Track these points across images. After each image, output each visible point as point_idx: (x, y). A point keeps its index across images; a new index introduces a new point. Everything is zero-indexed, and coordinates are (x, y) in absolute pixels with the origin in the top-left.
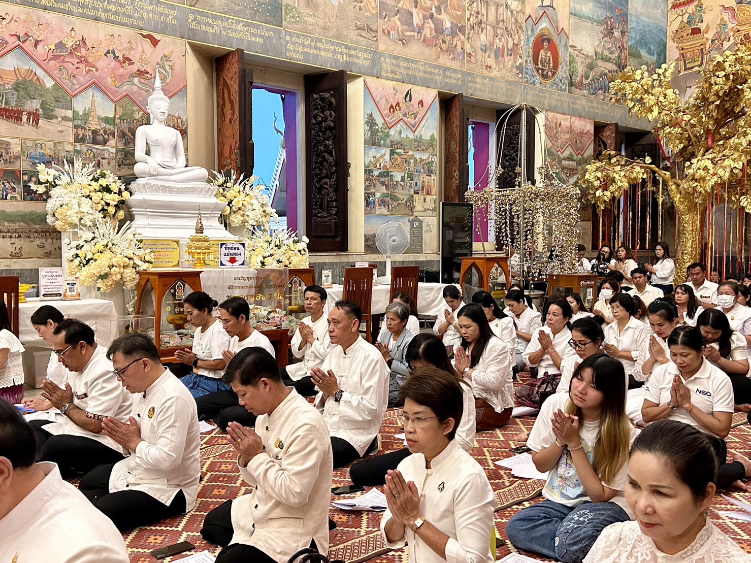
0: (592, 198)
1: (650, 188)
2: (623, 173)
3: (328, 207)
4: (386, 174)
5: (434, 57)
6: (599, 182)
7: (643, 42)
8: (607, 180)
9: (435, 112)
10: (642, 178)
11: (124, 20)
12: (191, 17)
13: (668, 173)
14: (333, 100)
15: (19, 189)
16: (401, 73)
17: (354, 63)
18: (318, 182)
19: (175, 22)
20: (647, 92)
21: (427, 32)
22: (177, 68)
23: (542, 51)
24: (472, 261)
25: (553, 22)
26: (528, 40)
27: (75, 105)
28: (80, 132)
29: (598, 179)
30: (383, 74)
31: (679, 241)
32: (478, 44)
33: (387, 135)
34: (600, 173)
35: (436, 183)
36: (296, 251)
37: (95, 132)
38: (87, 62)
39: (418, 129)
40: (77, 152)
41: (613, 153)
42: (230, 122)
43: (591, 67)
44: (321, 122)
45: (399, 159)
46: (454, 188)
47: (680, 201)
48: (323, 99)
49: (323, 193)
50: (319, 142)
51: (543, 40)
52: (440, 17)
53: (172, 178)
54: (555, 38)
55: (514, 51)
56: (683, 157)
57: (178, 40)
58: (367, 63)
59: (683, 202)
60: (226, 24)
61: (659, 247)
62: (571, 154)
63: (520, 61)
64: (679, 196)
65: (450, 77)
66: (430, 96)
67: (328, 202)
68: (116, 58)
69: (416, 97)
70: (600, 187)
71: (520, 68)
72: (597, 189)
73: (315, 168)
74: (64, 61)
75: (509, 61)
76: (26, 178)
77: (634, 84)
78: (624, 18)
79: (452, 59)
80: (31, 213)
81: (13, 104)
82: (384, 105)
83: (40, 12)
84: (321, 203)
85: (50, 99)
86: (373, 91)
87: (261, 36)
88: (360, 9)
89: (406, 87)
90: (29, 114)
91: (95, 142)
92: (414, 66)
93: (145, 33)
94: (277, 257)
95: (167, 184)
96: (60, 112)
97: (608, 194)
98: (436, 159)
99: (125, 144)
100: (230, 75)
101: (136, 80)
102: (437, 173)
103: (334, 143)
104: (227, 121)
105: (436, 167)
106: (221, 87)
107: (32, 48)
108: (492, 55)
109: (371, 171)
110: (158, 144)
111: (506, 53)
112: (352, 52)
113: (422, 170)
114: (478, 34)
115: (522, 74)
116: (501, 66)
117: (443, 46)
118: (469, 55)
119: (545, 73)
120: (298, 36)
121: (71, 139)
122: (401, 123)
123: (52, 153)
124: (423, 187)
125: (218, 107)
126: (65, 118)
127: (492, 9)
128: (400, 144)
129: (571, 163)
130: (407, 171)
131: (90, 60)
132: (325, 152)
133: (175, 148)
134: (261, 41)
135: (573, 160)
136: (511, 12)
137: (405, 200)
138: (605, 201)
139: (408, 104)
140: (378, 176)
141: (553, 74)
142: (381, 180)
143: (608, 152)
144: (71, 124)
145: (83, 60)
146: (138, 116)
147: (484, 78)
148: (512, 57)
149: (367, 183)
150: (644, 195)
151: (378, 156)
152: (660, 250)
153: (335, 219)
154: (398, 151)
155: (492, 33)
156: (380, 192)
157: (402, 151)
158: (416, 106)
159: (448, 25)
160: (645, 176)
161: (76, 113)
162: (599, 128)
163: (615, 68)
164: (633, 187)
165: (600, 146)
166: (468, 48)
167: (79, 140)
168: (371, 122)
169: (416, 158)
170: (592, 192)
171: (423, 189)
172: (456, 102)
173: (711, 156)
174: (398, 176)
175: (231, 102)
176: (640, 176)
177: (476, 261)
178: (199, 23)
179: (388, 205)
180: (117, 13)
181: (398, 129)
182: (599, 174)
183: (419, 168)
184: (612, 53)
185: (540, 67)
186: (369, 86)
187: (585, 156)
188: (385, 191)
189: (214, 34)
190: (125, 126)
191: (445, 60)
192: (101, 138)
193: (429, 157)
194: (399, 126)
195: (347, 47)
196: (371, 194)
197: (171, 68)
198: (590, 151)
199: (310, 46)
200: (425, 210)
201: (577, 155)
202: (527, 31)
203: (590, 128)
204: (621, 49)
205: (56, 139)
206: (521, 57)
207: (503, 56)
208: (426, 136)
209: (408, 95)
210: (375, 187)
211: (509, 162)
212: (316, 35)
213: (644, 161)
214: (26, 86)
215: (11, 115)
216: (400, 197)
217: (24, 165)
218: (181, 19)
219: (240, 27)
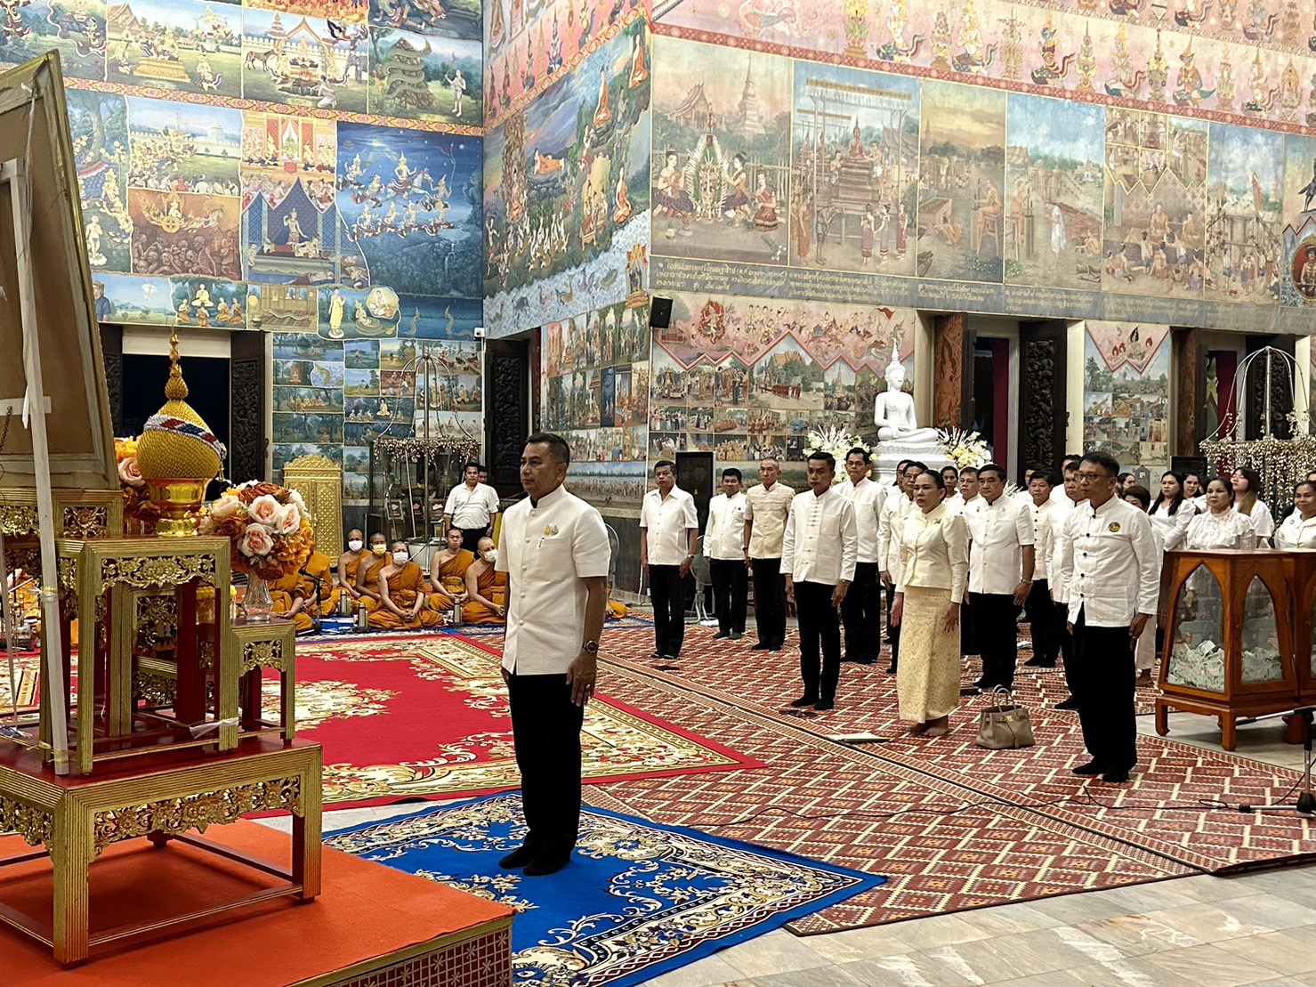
3: (1044, 458)
5: (1166, 289)
9: (1166, 350)
11: (866, 298)
12: (920, 286)
14: (1052, 348)
15: (784, 451)
16: (1126, 312)
17: (1074, 308)
18: (1033, 431)
19: (907, 293)
21: (1157, 264)
22: (907, 335)
23: (1305, 265)
26: (1287, 254)
27: (826, 378)
28: (829, 400)
30: (1107, 316)
32: (1220, 268)
33: (1110, 379)
35: (1167, 428)
37: (840, 399)
38: (836, 339)
39: (1147, 370)
40: (826, 417)
42: (951, 379)
44: (1038, 371)
45: (1123, 404)
46: (1189, 436)
48: (1041, 348)
49: (1038, 443)
50: (1035, 391)
51: (1309, 251)
52: (1173, 245)
53: (908, 440)
55: (1266, 271)
57: (909, 310)
58: (1088, 307)
60: (950, 289)
63: (1276, 280)
65: (1185, 309)
66: (1160, 332)
67: (1044, 453)
68: (858, 333)
69: (1143, 337)
71: (1276, 289)
73: (1029, 417)
74: (820, 341)
75: (1260, 283)
76: (789, 442)
79: (1187, 289)
80: (793, 471)
81: (783, 381)
82: (1107, 349)
83: (805, 303)
84: (1036, 453)
85: (808, 373)
86: (1094, 334)
87: (982, 295)
88: (1083, 252)
89: (1133, 326)
90: (793, 389)
91: (840, 408)
92: (1142, 302)
93: (882, 307)
95: (906, 445)
96: (816, 385)
98: (1167, 401)
99: (863, 409)
100: (952, 336)
101: (873, 350)
102: (1169, 416)
103: (1051, 393)
104: (947, 378)
105: (1167, 410)
106: (941, 345)
107: (797, 333)
108: (1239, 278)
109: (1091, 418)
110: (895, 409)
111: (1256, 273)
112: (1073, 297)
113: (1150, 414)
114: (1220, 257)
115: (1278, 294)
116: (1250, 289)
117: (1176, 276)
118: (1209, 282)
119: (1310, 290)
120: (1018, 289)
121: (822, 407)
122: (1126, 365)
123: (807, 420)
124: (1151, 433)
125: (935, 363)
126: (819, 390)
127: (1239, 226)
128: (1125, 388)
130: (1132, 417)
131: (839, 337)
132: (1041, 401)
133: (908, 412)
134: (982, 299)
136: (1264, 225)
137: (1129, 448)
139: (1134, 343)
140: (1099, 424)
142: (1103, 427)
144: (822, 394)
145: (834, 338)
146: (873, 382)
147: (1228, 305)
148: (1264, 277)
149: (1087, 432)
151: (1099, 401)
154: (1122, 395)
155: (1238, 253)
156: (1102, 439)
157: (1126, 395)
158: (1143, 345)
161: (826, 384)
166: (1207, 274)
167: (828, 407)
168: (1091, 366)
169: (1142, 402)
171: (1151, 436)
172: (1192, 336)
174: (1121, 422)
175: (952, 361)
178: (927, 291)
180: (861, 294)
181: (1122, 372)
183: (1147, 411)
185: (1304, 283)
186: (1090, 329)
188: (1107, 440)
189: (940, 299)
190: (862, 393)
191: (1179, 292)
192: (844, 404)
193: (1158, 400)
194: (1123, 368)
196: (1090, 441)
197: (902, 335)
199: (1029, 298)
200: (1154, 458)
202: (1285, 243)
205: (811, 408)
206: (1276, 276)
207: (1252, 278)
208: (1155, 377)
209: (1135, 335)
210: (1095, 435)
212: (1036, 286)
214: (792, 366)
215: (781, 391)
216: (1123, 445)
217: (788, 432)
218: (913, 290)
219: (963, 289)
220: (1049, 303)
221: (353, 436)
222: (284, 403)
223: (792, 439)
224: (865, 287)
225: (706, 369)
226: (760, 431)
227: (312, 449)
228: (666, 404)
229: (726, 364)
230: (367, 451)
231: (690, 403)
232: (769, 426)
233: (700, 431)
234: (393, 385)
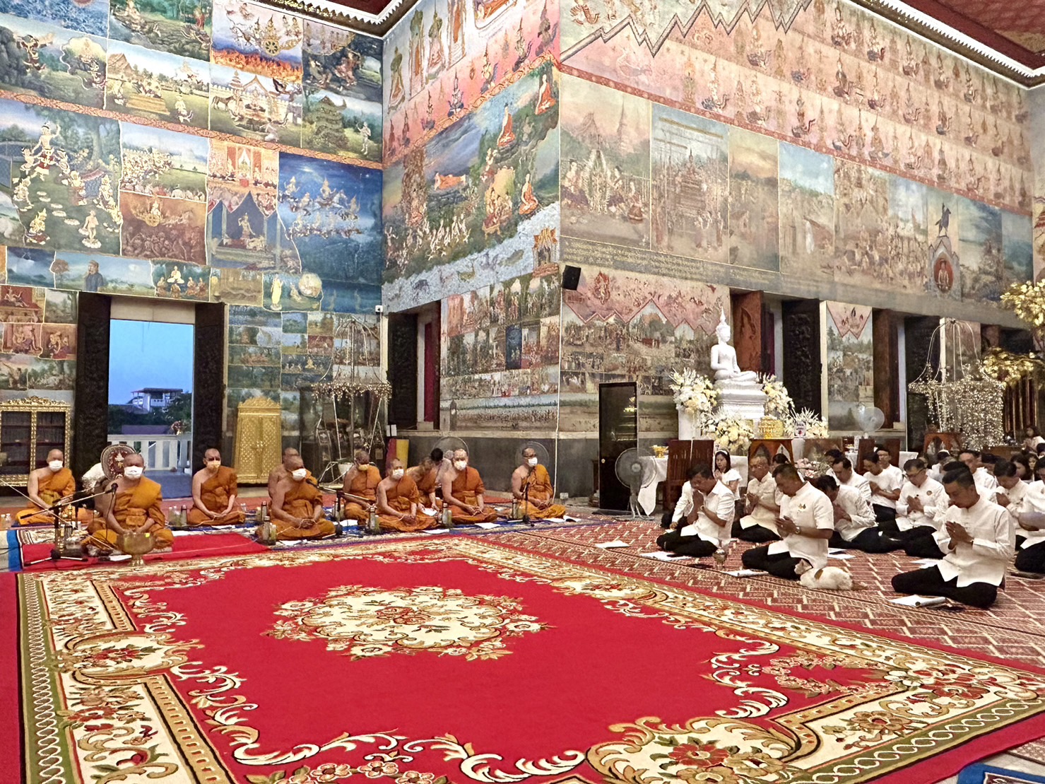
2: (1015, 368)
4: (841, 370)
5: (869, 282)
7: (1014, 256)
9: (870, 325)
11: (699, 277)
12: (732, 271)
14: (809, 319)
15: (650, 387)
16: (848, 297)
17: (821, 292)
19: (723, 275)
20: (1032, 302)
21: (864, 265)
23: (940, 271)
24: (934, 435)
25: (948, 248)
26: (931, 263)
27: (676, 333)
28: (678, 350)
29: (995, 372)
30: (838, 297)
32: (897, 270)
33: (841, 342)
35: (872, 376)
37: (684, 350)
38: (682, 305)
39: (860, 336)
42: (750, 338)
43: (976, 280)
44: (799, 335)
45: (849, 359)
48: (800, 319)
50: (797, 349)
51: (941, 263)
52: (872, 253)
53: (737, 379)
54: (950, 260)
55: (921, 274)
57: (725, 287)
58: (827, 291)
60: (749, 273)
63: (926, 280)
65: (880, 297)
66: (866, 311)
67: (805, 392)
68: (695, 302)
69: (858, 314)
71: (926, 286)
74: (671, 307)
75: (918, 281)
77: (1022, 297)
78: (999, 238)
79: (880, 283)
80: (656, 403)
81: (649, 335)
82: (838, 321)
83: (661, 278)
85: (665, 329)
86: (831, 310)
87: (768, 279)
88: (824, 254)
89: (851, 307)
90: (655, 341)
91: (685, 356)
92: (857, 290)
93: (709, 284)
96: (669, 339)
98: (871, 358)
100: (751, 307)
101: (705, 315)
102: (872, 368)
104: (747, 336)
105: (871, 364)
106: (739, 315)
107: (657, 300)
108: (907, 278)
109: (832, 369)
110: (724, 357)
111: (916, 275)
112: (819, 285)
113: (863, 367)
114: (897, 262)
115: (928, 290)
116: (913, 285)
117: (875, 274)
118: (892, 279)
119: (943, 288)
120: (788, 277)
121: (674, 355)
122: (849, 332)
124: (864, 379)
126: (671, 342)
127: (906, 242)
128: (849, 348)
130: (854, 368)
132: (802, 355)
133: (733, 360)
134: (768, 282)
136: (919, 244)
137: (853, 390)
139: (854, 318)
140: (836, 372)
141: (950, 288)
142: (838, 375)
144: (674, 345)
145: (680, 305)
146: (705, 338)
147: (902, 295)
148: (920, 278)
149: (830, 378)
151: (836, 357)
154: (848, 353)
155: (906, 261)
156: (837, 384)
157: (850, 353)
158: (858, 319)
159: (877, 258)
161: (676, 338)
162: (984, 327)
163: (994, 279)
165: (986, 344)
166: (891, 275)
167: (677, 355)
168: (831, 333)
169: (859, 358)
171: (864, 382)
172: (884, 314)
174: (848, 372)
175: (752, 326)
178: (735, 275)
179: (842, 394)
180: (696, 274)
181: (847, 337)
182: (996, 368)
183: (861, 365)
184: (991, 267)
185: (940, 283)
186: (830, 307)
188: (841, 384)
189: (744, 281)
190: (698, 345)
191: (877, 285)
193: (867, 357)
194: (848, 334)
195: (815, 281)
196: (832, 385)
197: (722, 305)
198: (977, 349)
199: (795, 283)
200: (866, 397)
202: (930, 256)
203: (978, 329)
204: (998, 263)
205: (667, 356)
206: (926, 277)
207: (914, 278)
208: (866, 342)
209: (854, 312)
210: (833, 380)
212: (798, 275)
213: (1028, 356)
214: (654, 323)
215: (647, 342)
216: (850, 387)
217: (652, 373)
218: (727, 273)
219: (757, 274)
220: (806, 288)
221: (288, 383)
222: (237, 358)
223: (656, 378)
224: (698, 268)
225: (598, 323)
226: (634, 372)
227: (257, 392)
228: (571, 349)
229: (611, 320)
230: (298, 394)
231: (588, 349)
232: (640, 368)
233: (594, 371)
234: (317, 346)
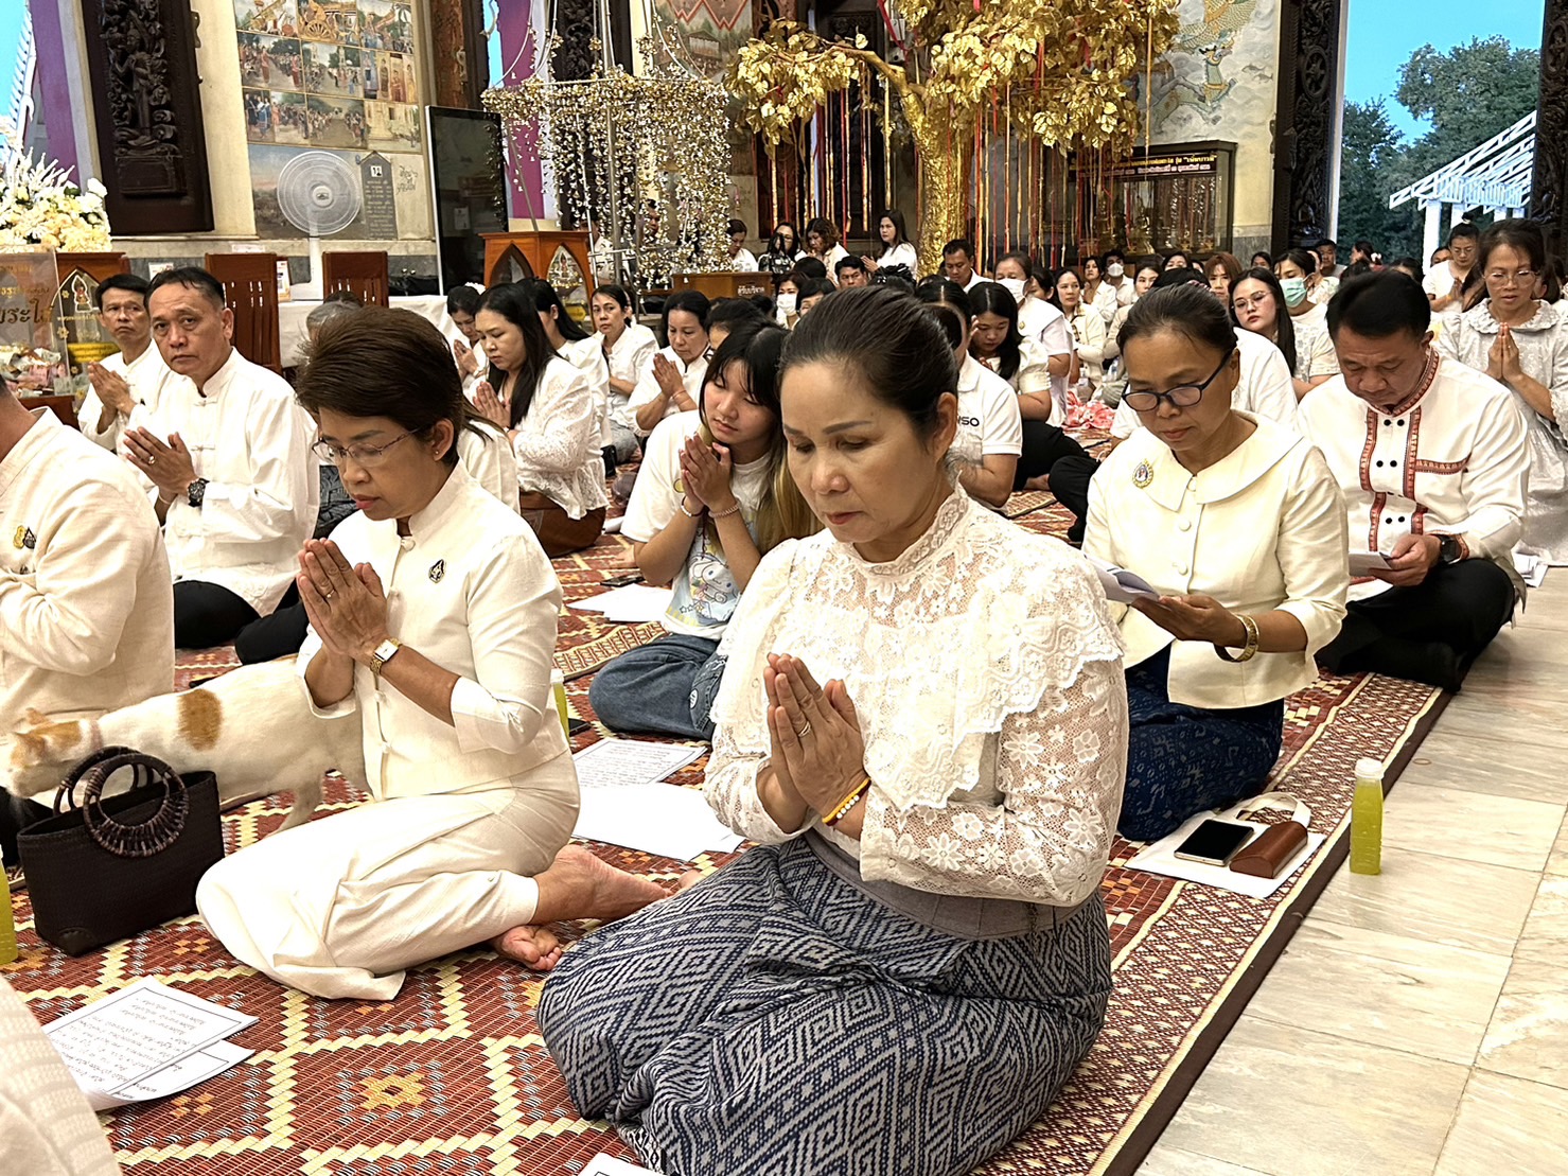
0: (754, 120)
1: (866, 105)
2: (812, 67)
3: (153, 123)
6: (765, 84)
8: (782, 80)
10: (851, 79)
13: (900, 69)
18: (122, 58)
24: (508, 241)
29: (764, 77)
31: (924, 212)
34: (767, 65)
35: (416, 74)
36: (75, 215)
41: (791, 25)
45: (321, 12)
46: (459, 89)
47: (924, 128)
49: (136, 87)
56: (928, 37)
59: (929, 131)
61: (886, 221)
62: (707, 25)
64: (921, 118)
67: (152, 109)
70: (769, 96)
72: (763, 102)
73: (109, 24)
84: (135, 115)
94: (25, 229)
97: (785, 110)
98: (410, 17)
102: (416, 50)
105: (411, 36)
109: (253, 38)
113: (379, 42)
124: (385, 83)
129: (708, 44)
130: (343, 43)
135: (712, 39)
137: (345, 111)
138: (780, 128)
140: (273, 51)
142: (282, 60)
143: (782, 25)
149: (247, 67)
150: (855, 121)
152: (888, 226)
153: (174, 152)
156: (280, 91)
160: (855, 76)
164: (834, 97)
165: (765, 11)
169: (361, 13)
170: (754, 108)
171: (385, 88)
173: (978, 29)
174: (322, 55)
176: (847, 74)
177: (516, 241)
179: (304, 123)
182: (766, 68)
183: (372, 36)
187: (737, 30)
188: (294, 89)
193: (393, 12)
196: (258, 93)
198: (745, 21)
200: (395, 137)
201: (720, 28)
210: (267, 77)
211: (577, 37)
213: (854, 44)
216: (331, 103)
